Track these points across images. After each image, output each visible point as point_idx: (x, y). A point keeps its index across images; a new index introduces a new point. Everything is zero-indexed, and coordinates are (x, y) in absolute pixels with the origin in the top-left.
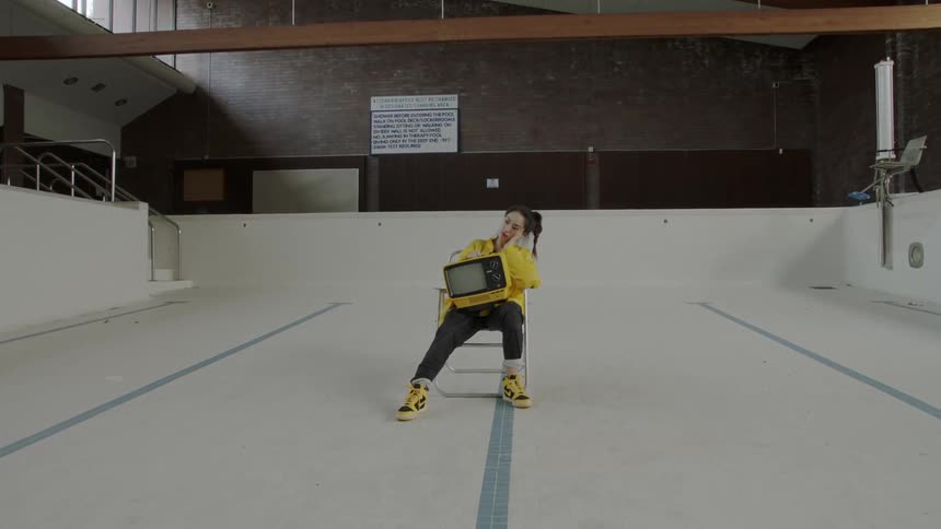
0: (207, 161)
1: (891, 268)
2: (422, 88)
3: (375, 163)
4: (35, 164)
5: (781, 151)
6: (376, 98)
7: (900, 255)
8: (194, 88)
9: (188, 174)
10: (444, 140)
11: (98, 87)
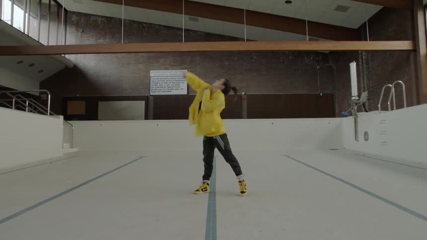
0: (78, 97)
1: (358, 141)
2: (172, 67)
3: (151, 98)
4: (12, 98)
5: (321, 94)
6: (152, 71)
7: (361, 136)
8: (73, 66)
9: (69, 103)
10: (181, 89)
11: (32, 65)
